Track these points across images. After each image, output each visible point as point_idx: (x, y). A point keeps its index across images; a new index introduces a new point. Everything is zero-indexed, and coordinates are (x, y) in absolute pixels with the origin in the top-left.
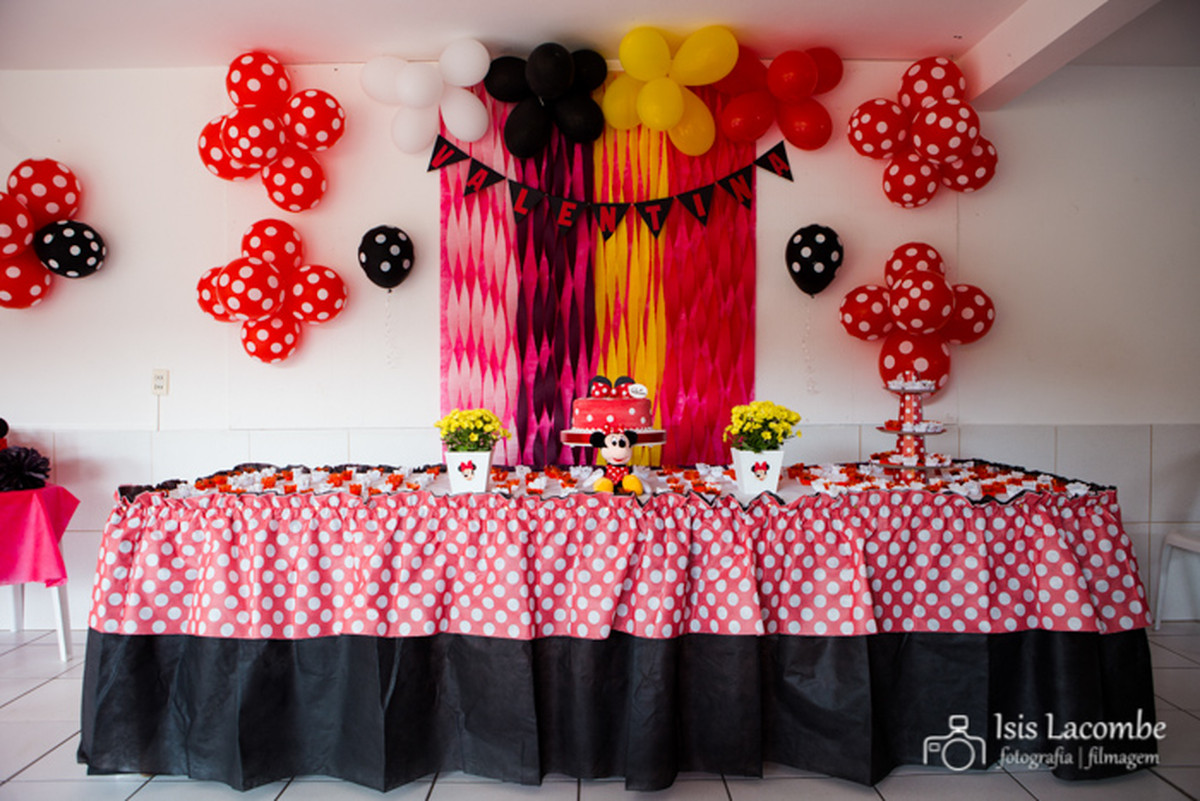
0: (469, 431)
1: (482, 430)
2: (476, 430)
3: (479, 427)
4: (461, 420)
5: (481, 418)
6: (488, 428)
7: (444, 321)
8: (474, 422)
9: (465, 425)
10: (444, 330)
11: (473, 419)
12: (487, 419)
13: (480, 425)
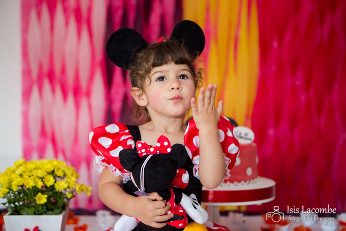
0: (36, 191)
1: (52, 187)
2: (45, 189)
3: (49, 184)
4: (26, 176)
5: (52, 173)
6: (61, 186)
7: (25, 45)
8: (42, 179)
9: (30, 184)
10: (25, 55)
11: (41, 173)
12: (60, 173)
13: (50, 181)
